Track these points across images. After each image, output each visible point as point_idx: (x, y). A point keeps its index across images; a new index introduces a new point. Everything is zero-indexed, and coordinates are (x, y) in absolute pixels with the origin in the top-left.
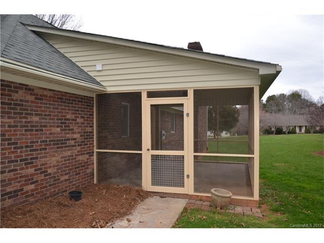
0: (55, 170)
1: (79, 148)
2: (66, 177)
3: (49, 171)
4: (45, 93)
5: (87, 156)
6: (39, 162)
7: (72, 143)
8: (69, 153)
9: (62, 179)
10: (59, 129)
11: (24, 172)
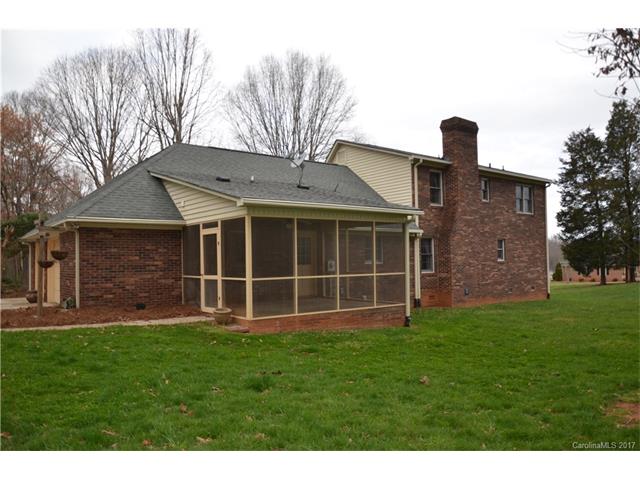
0: (133, 287)
1: (161, 273)
2: (146, 295)
3: (127, 287)
4: (123, 232)
5: (173, 281)
6: (117, 280)
7: (153, 268)
8: (149, 276)
9: (141, 295)
10: (137, 258)
11: (103, 285)
